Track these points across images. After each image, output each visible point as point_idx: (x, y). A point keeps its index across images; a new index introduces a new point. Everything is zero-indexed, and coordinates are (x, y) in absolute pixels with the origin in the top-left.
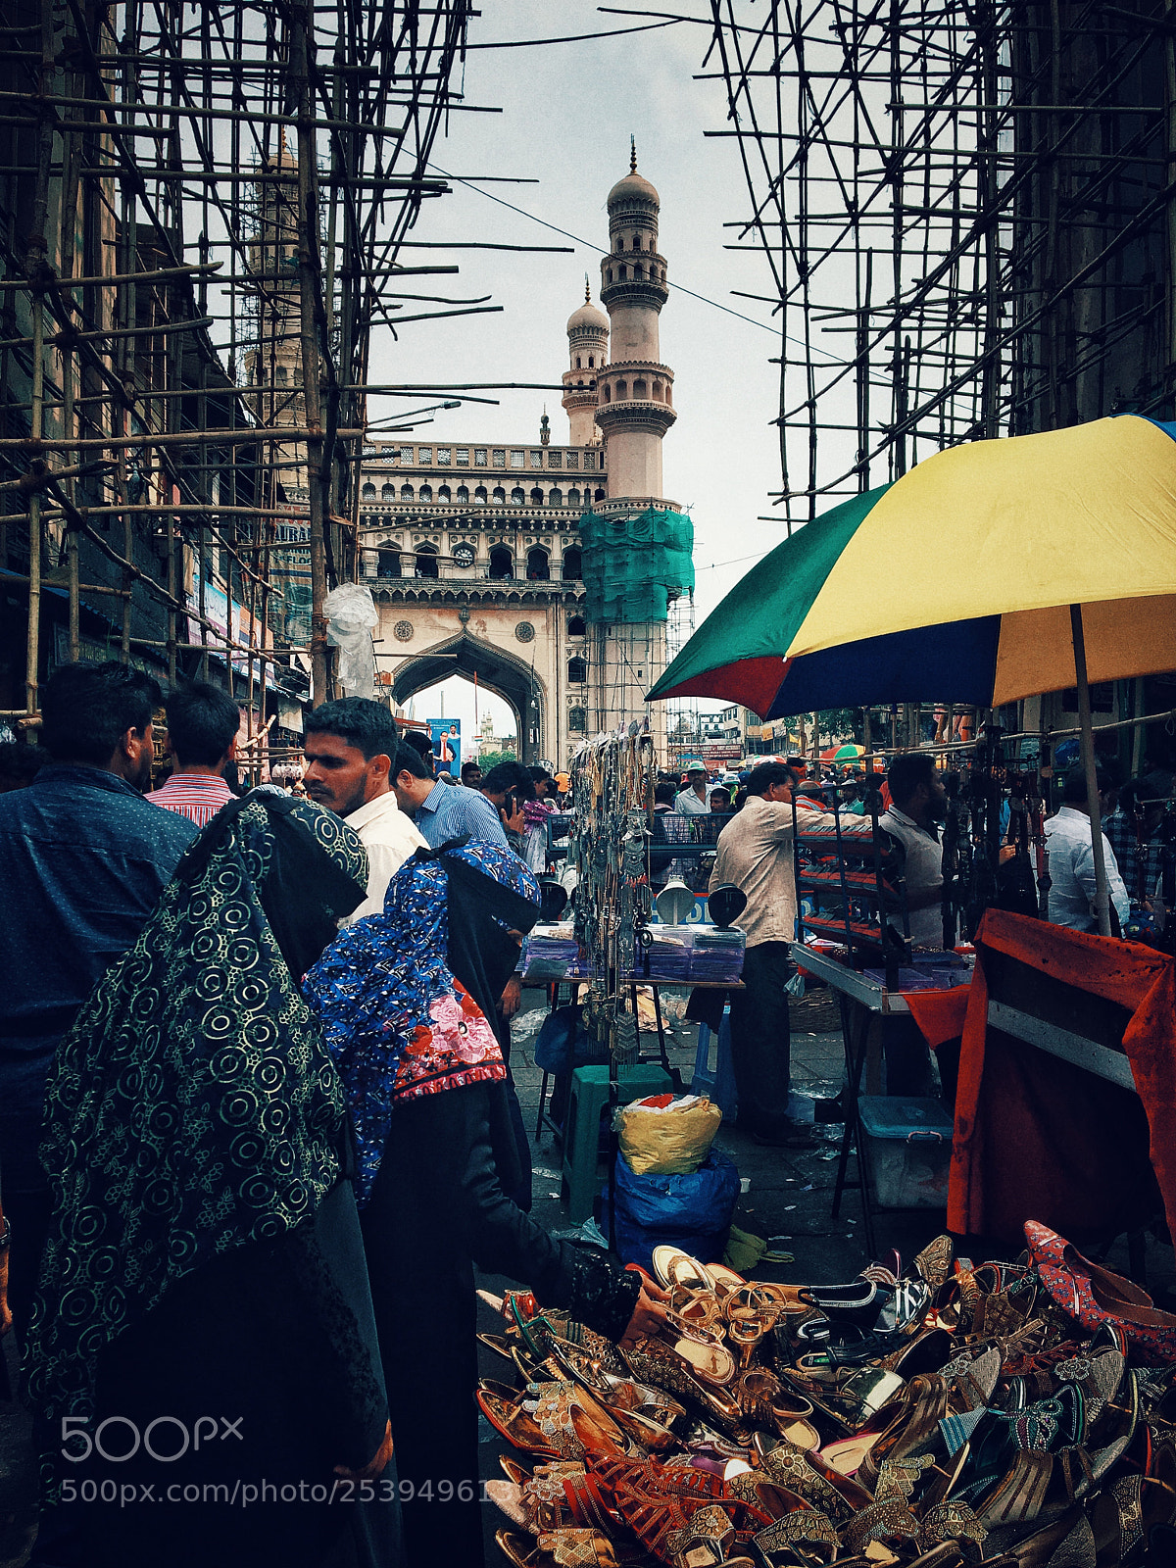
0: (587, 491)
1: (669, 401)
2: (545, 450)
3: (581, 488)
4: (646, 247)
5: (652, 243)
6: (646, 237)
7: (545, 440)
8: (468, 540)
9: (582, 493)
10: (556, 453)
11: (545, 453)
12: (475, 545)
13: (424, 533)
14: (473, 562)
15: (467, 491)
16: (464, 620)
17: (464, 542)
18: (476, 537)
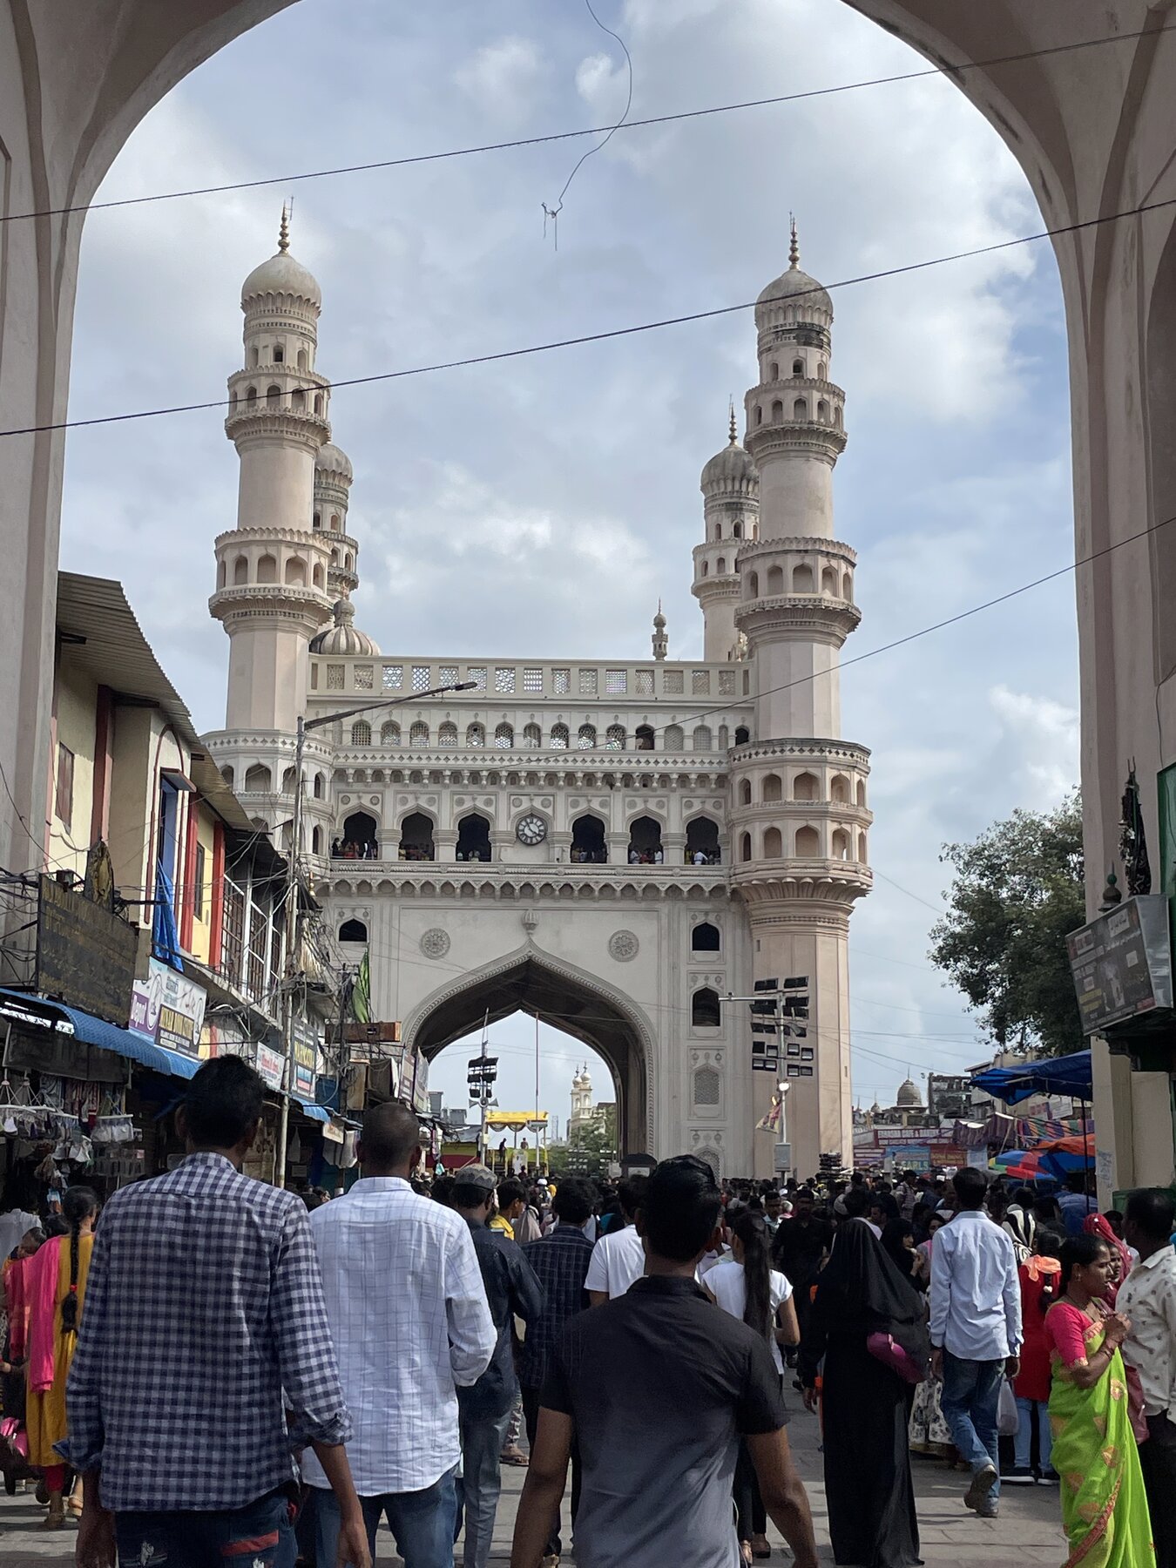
0: (724, 728)
1: (848, 596)
2: (660, 666)
3: (713, 722)
4: (811, 372)
5: (821, 367)
6: (813, 357)
7: (660, 651)
8: (537, 803)
9: (715, 732)
10: (675, 670)
11: (659, 672)
12: (549, 811)
13: (471, 794)
14: (544, 838)
15: (539, 730)
16: (529, 926)
17: (532, 808)
18: (551, 798)
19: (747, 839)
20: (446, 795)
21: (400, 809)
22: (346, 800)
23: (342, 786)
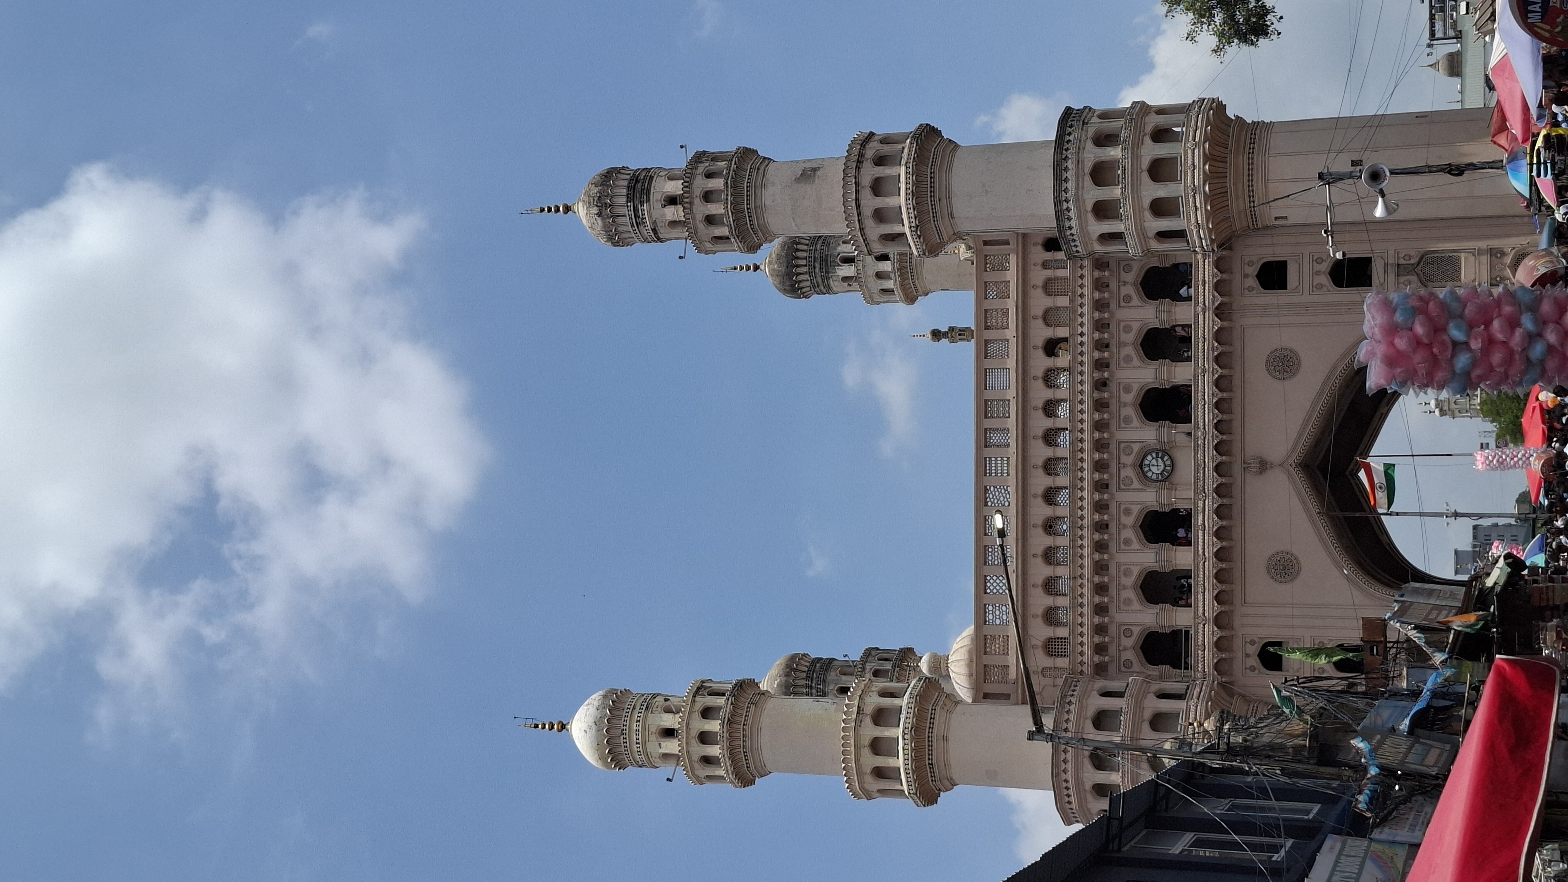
0: (1045, 265)
1: (902, 138)
2: (981, 334)
3: (1039, 276)
5: (671, 175)
6: (661, 186)
7: (967, 335)
8: (1128, 460)
9: (1049, 273)
10: (985, 318)
11: (987, 335)
12: (1136, 448)
13: (1119, 531)
14: (1164, 452)
15: (1049, 459)
16: (1263, 466)
17: (1133, 465)
18: (1122, 445)
19: (1163, 235)
20: (1122, 558)
21: (1136, 605)
22: (1128, 664)
23: (1112, 669)
